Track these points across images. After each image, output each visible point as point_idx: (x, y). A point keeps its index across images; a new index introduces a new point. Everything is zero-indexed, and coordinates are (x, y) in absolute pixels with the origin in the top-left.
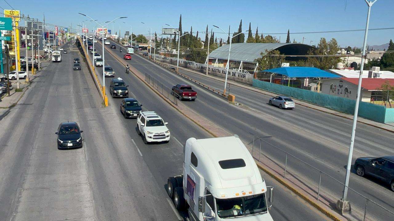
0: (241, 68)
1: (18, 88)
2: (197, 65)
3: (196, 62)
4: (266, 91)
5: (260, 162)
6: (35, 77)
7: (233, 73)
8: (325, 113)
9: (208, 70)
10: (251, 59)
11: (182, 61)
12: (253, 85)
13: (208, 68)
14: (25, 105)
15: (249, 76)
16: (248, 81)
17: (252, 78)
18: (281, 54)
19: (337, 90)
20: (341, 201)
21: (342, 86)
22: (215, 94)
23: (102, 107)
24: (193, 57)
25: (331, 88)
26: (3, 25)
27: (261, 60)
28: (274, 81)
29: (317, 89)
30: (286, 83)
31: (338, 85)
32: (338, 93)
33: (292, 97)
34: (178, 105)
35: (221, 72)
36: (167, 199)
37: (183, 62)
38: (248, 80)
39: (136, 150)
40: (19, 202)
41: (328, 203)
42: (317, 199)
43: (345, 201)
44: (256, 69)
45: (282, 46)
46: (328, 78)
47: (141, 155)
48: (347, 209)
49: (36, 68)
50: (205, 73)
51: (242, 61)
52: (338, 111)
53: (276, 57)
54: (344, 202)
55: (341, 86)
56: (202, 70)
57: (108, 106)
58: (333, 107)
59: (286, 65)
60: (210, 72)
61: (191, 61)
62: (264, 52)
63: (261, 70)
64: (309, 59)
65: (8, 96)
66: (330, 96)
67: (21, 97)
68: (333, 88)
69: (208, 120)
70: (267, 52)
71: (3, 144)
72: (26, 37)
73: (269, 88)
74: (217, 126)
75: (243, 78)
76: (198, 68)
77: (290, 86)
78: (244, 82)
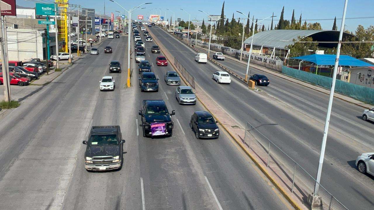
0: (273, 55)
1: (58, 67)
2: (232, 51)
3: (232, 48)
4: (294, 78)
5: (251, 148)
6: (80, 59)
7: (264, 59)
8: (348, 103)
9: (242, 56)
10: (282, 47)
11: (219, 47)
12: (282, 72)
13: (242, 54)
14: (58, 83)
15: (279, 63)
16: (278, 68)
17: (282, 64)
18: (314, 40)
19: (365, 80)
20: (312, 195)
21: (370, 76)
22: (238, 79)
23: (124, 88)
24: (229, 43)
25: (359, 78)
26: (50, 10)
27: (293, 46)
28: (303, 68)
29: (347, 78)
30: (314, 71)
31: (366, 75)
32: (366, 83)
33: (319, 85)
35: (254, 58)
36: (141, 178)
37: (220, 48)
38: (278, 67)
39: (136, 130)
40: (8, 170)
41: (301, 196)
42: (291, 190)
43: (316, 196)
44: (288, 55)
45: (316, 33)
46: (357, 67)
47: (138, 134)
48: (317, 204)
49: (83, 51)
50: (239, 59)
51: (274, 48)
52: (363, 102)
53: (309, 43)
54: (314, 197)
55: (369, 76)
56: (237, 56)
57: (130, 86)
58: (359, 97)
59: (320, 52)
60: (244, 58)
61: (227, 46)
62: (296, 38)
63: (292, 57)
64: (345, 47)
65: (47, 75)
66: (355, 86)
67: (58, 76)
68: (361, 77)
69: (218, 105)
70: (300, 38)
71: (21, 118)
72: (69, 22)
73: (297, 75)
74: (224, 111)
75: (274, 64)
76: (233, 54)
77: (317, 74)
78: (274, 68)
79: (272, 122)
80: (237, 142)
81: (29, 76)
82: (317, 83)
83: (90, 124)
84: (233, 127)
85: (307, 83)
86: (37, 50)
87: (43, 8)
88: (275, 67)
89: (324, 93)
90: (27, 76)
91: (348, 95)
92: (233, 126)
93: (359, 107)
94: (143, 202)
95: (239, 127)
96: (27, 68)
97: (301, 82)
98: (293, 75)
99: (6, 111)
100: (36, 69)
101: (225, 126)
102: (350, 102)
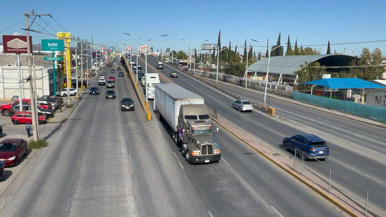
0: (280, 81)
1: (69, 104)
2: (236, 78)
3: (235, 76)
4: (306, 103)
5: (303, 175)
6: (84, 94)
7: (272, 85)
8: (370, 125)
9: (247, 84)
10: (291, 72)
11: (221, 76)
12: (293, 97)
13: (247, 81)
14: (75, 120)
15: (288, 88)
16: (288, 94)
17: (292, 90)
18: (321, 65)
19: (382, 101)
23: (145, 121)
24: (232, 71)
25: (376, 99)
26: (56, 46)
27: (301, 72)
28: (315, 93)
29: (361, 100)
30: (327, 94)
31: (384, 96)
32: (384, 104)
33: (335, 109)
34: (218, 117)
35: (260, 85)
36: (208, 212)
37: (222, 76)
39: (178, 163)
40: (69, 212)
42: (364, 215)
44: (296, 81)
45: (322, 57)
46: (372, 89)
47: (183, 168)
49: (85, 86)
50: (244, 87)
51: (281, 74)
52: (385, 123)
53: (317, 68)
56: (241, 83)
57: (151, 120)
58: (380, 119)
59: (328, 76)
60: (249, 85)
61: (230, 74)
62: (303, 64)
63: (302, 82)
64: (352, 70)
65: (60, 112)
66: (375, 108)
67: (72, 113)
68: (378, 99)
69: (248, 133)
70: (307, 64)
71: (55, 157)
72: (76, 57)
73: (310, 100)
74: (257, 139)
75: (283, 90)
76: (237, 82)
77: (332, 98)
78: (284, 94)
80: (285, 170)
81: (45, 114)
82: (333, 107)
83: (129, 159)
84: (275, 155)
85: (322, 107)
86: (43, 87)
87: (48, 44)
88: (285, 93)
89: (342, 116)
90: (43, 114)
91: (367, 117)
92: (275, 153)
93: (382, 128)
95: (281, 154)
96: (41, 106)
97: (315, 106)
98: (305, 101)
99: (37, 150)
100: (50, 106)
101: (267, 155)
102: (372, 124)
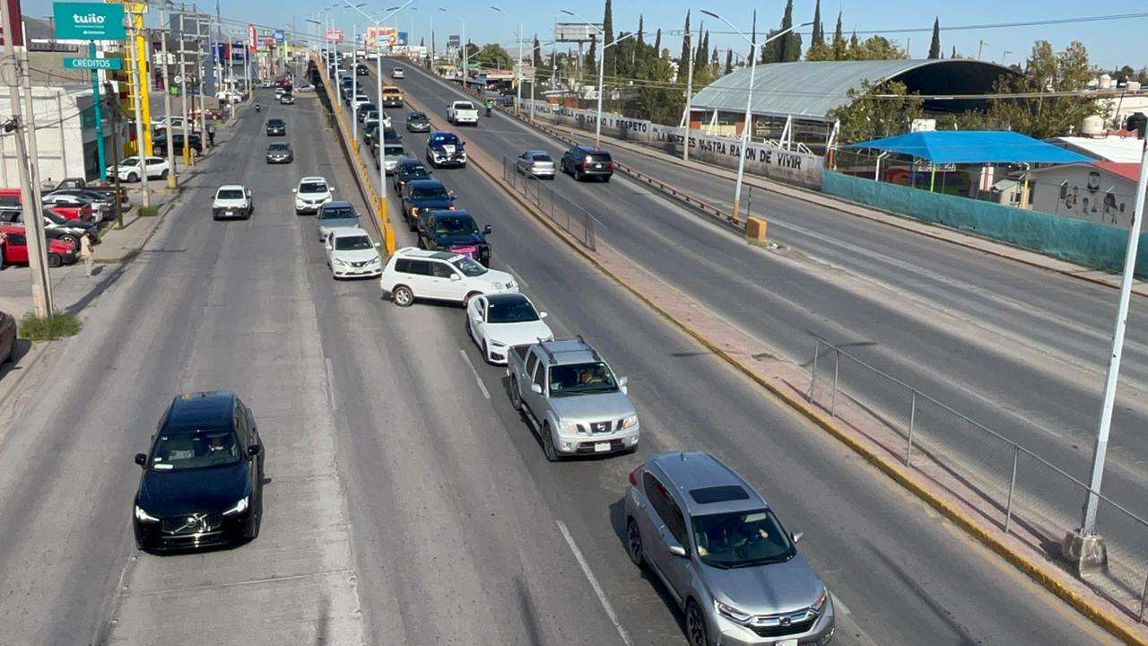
0: (786, 139)
1: (146, 204)
2: (655, 130)
3: (653, 122)
4: (862, 207)
5: (836, 416)
6: (195, 174)
7: (762, 152)
8: (1042, 272)
9: (689, 146)
10: (817, 111)
11: (611, 121)
12: (823, 189)
13: (690, 138)
14: (164, 252)
15: (810, 162)
16: (809, 177)
17: (821, 167)
18: (909, 92)
19: (1080, 201)
20: (1076, 535)
21: (1097, 188)
22: (708, 218)
24: (643, 108)
25: (1063, 197)
26: (100, 24)
27: (850, 110)
28: (888, 176)
29: (1018, 197)
30: (923, 181)
31: (1083, 186)
32: (1085, 211)
33: (941, 222)
34: (597, 248)
35: (728, 150)
36: (557, 522)
37: (614, 123)
38: (806, 174)
39: (473, 381)
41: (1037, 542)
42: (1003, 528)
43: (1089, 536)
44: (834, 138)
45: (914, 67)
46: (1055, 164)
47: (487, 396)
48: (1094, 560)
49: (197, 149)
50: (680, 155)
51: (790, 118)
52: (1082, 265)
53: (894, 101)
54: (1085, 539)
55: (1093, 190)
56: (671, 145)
59: (926, 125)
60: (694, 150)
61: (638, 118)
62: (857, 87)
63: (849, 144)
64: (998, 107)
65: (119, 229)
66: (1057, 219)
67: (154, 232)
68: (1068, 193)
69: (684, 295)
70: (867, 86)
71: (104, 363)
72: (164, 59)
73: (871, 196)
74: (710, 313)
75: (794, 166)
76: (659, 140)
77: (934, 190)
78: (797, 179)
79: (857, 336)
80: (787, 401)
81: (72, 235)
82: (937, 217)
83: (326, 371)
84: (758, 357)
85: (905, 218)
86: (64, 153)
87: (76, 17)
88: (799, 176)
89: (962, 245)
90: (64, 234)
91: (1034, 247)
92: (758, 354)
94: (599, 591)
95: (775, 355)
96: (59, 209)
97: (885, 216)
98: (860, 199)
99: (47, 346)
100: (87, 210)
101: (734, 357)
102: (1047, 269)
